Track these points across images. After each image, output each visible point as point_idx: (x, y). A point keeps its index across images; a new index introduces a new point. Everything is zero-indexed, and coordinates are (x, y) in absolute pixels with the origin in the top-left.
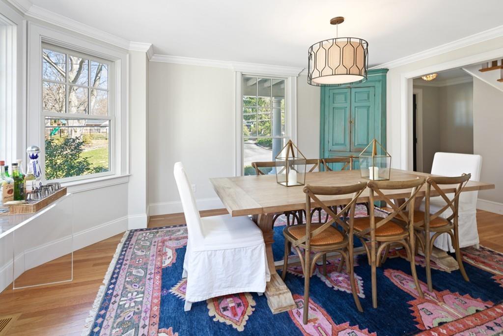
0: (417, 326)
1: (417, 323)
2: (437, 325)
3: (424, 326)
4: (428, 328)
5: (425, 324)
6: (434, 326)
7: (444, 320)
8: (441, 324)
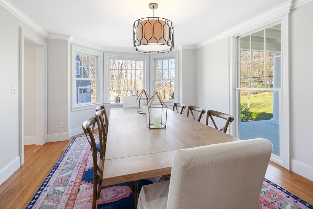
0: (85, 181)
1: (86, 182)
2: (80, 188)
3: (83, 183)
4: (81, 184)
5: (84, 184)
6: (80, 187)
7: (80, 193)
8: (79, 189)
